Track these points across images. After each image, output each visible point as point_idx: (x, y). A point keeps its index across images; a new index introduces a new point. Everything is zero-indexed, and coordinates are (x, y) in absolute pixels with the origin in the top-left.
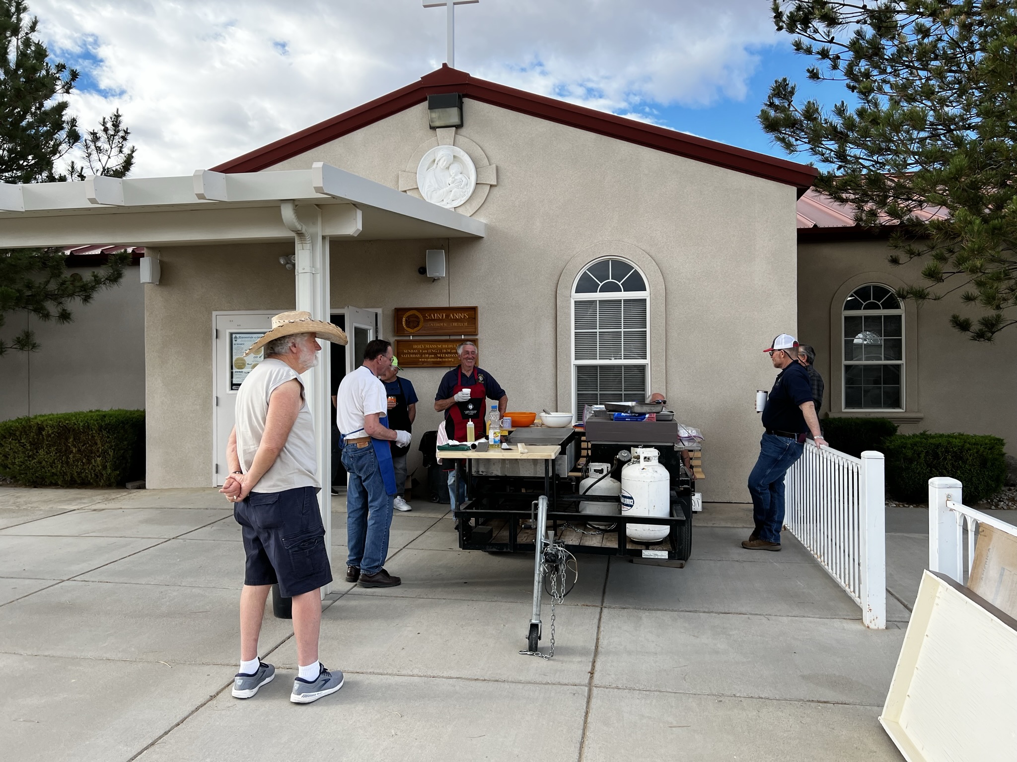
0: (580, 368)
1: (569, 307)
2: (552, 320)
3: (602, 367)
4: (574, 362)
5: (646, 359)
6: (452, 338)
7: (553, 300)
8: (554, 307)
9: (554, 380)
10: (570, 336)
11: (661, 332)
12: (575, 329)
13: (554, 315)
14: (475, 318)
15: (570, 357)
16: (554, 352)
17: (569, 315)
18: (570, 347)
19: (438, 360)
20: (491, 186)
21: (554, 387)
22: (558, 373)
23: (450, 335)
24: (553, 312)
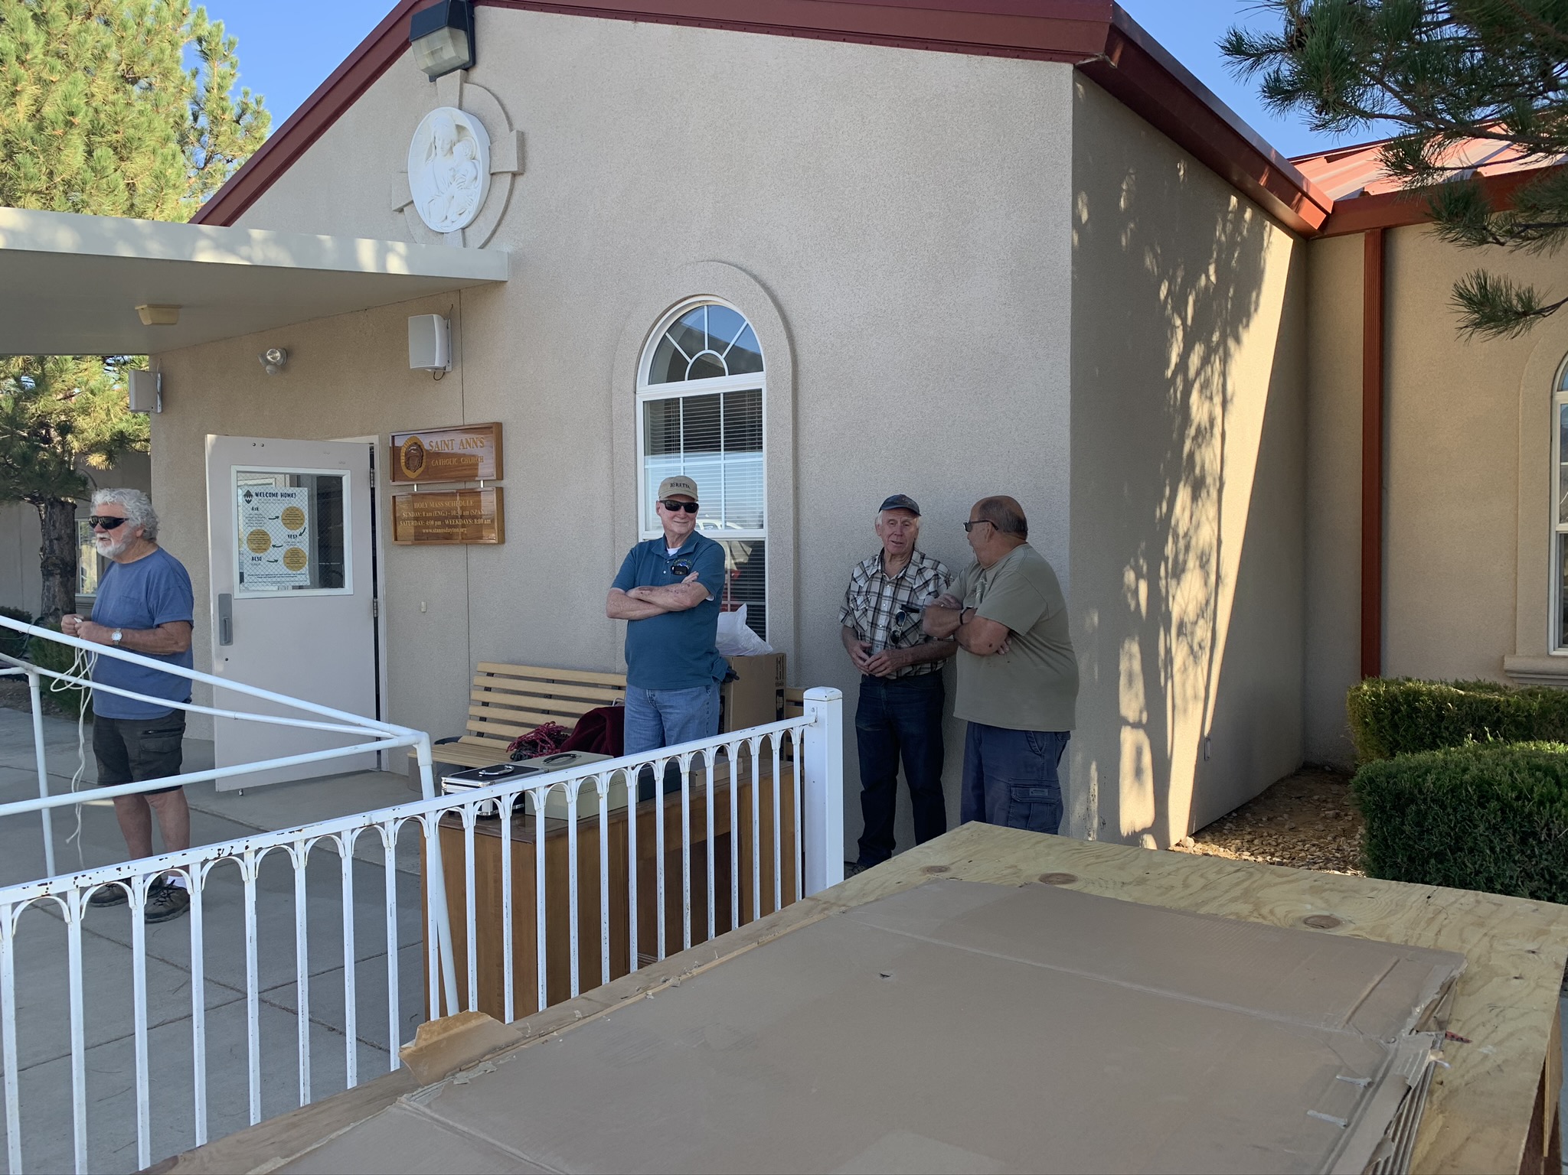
1: (635, 416)
5: (762, 526)
6: (467, 486)
7: (610, 402)
8: (611, 416)
10: (635, 478)
11: (783, 463)
12: (646, 463)
13: (611, 434)
14: (496, 447)
15: (636, 524)
16: (612, 514)
17: (633, 432)
18: (636, 503)
19: (447, 530)
20: (514, 175)
23: (463, 482)
24: (610, 428)
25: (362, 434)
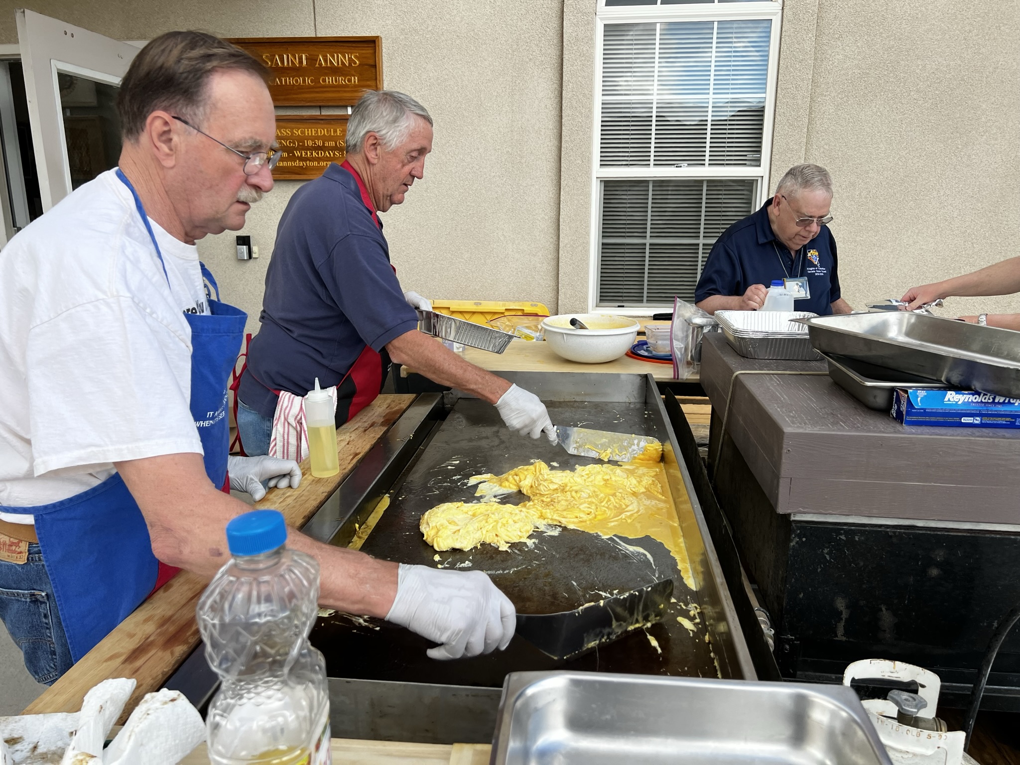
0: (610, 187)
1: (591, 40)
2: (550, 73)
3: (661, 184)
4: (600, 172)
5: (759, 166)
6: (326, 112)
7: (555, 23)
8: (556, 41)
9: (553, 214)
10: (591, 111)
11: (800, 102)
12: (603, 95)
13: (555, 61)
14: (375, 66)
15: (589, 160)
16: (554, 149)
17: (590, 58)
18: (590, 138)
19: (297, 163)
21: (552, 230)
22: (562, 198)
23: (320, 107)
24: (553, 52)
25: (129, 39)
